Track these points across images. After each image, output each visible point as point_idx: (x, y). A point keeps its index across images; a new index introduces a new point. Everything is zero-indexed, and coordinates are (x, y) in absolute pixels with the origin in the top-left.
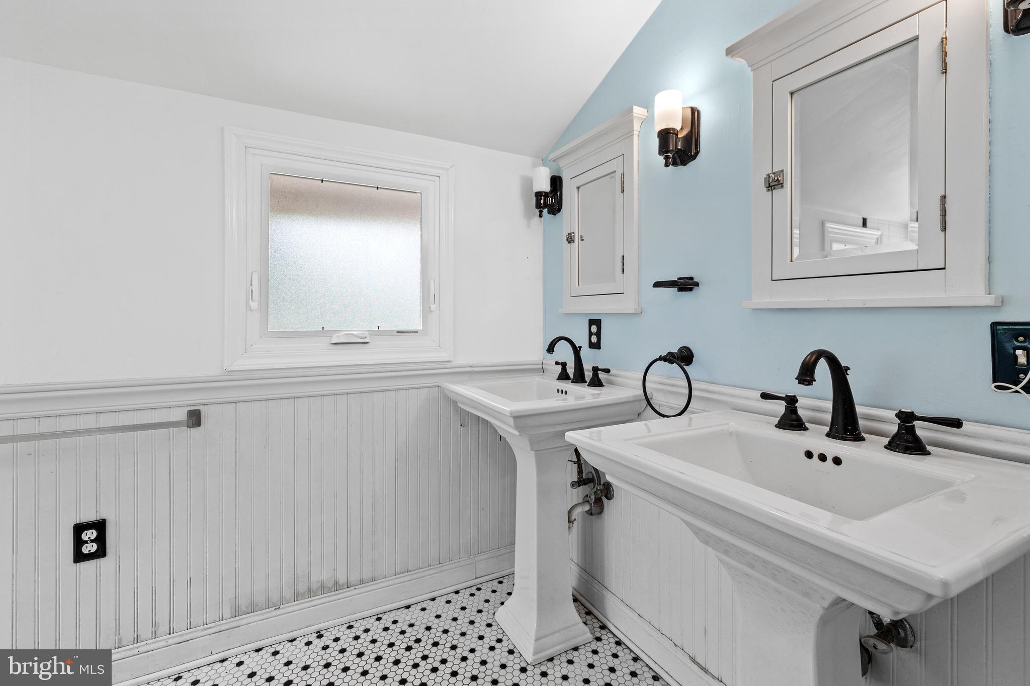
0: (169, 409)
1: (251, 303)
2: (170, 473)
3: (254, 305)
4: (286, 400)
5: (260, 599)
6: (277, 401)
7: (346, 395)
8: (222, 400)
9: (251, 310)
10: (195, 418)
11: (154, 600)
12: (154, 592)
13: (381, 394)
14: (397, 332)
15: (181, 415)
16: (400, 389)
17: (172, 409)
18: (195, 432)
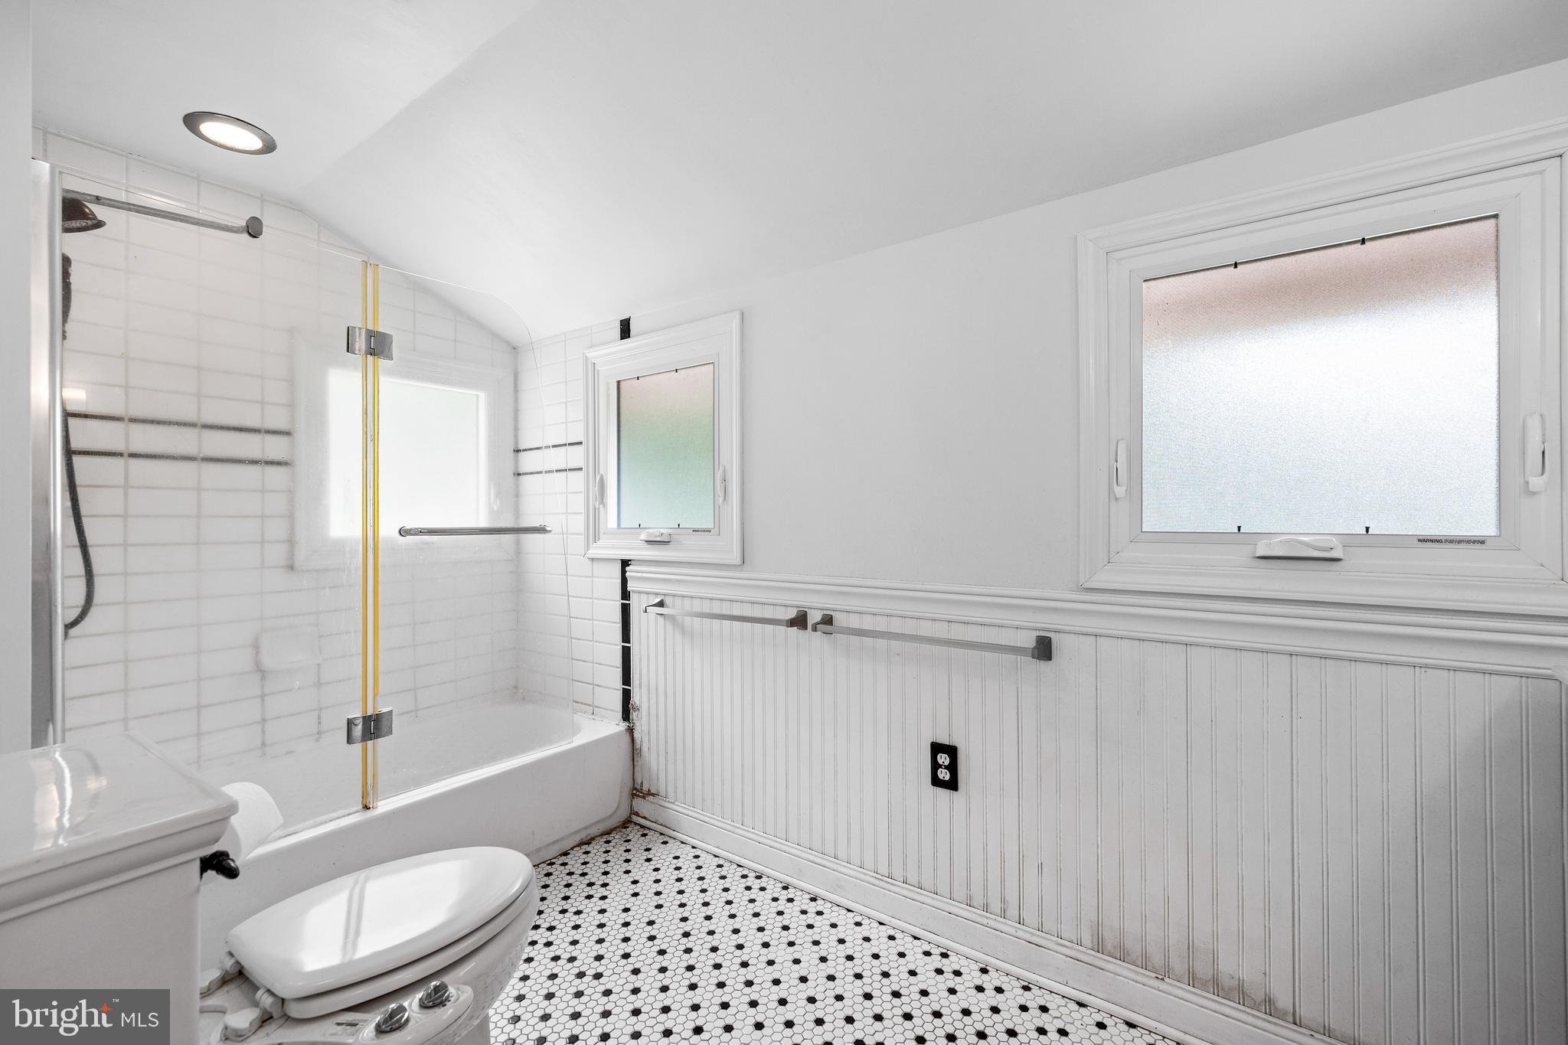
0: (1015, 629)
1: (1117, 489)
2: (1018, 714)
3: (1120, 491)
4: (1170, 645)
5: (1135, 949)
6: (1156, 644)
7: (1288, 657)
8: (1077, 629)
9: (1116, 499)
10: (1044, 649)
11: (1002, 869)
12: (1003, 861)
13: (1376, 668)
14: (1419, 540)
15: (1028, 640)
16: (1427, 666)
17: (1019, 630)
18: (1044, 665)
